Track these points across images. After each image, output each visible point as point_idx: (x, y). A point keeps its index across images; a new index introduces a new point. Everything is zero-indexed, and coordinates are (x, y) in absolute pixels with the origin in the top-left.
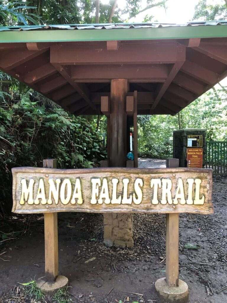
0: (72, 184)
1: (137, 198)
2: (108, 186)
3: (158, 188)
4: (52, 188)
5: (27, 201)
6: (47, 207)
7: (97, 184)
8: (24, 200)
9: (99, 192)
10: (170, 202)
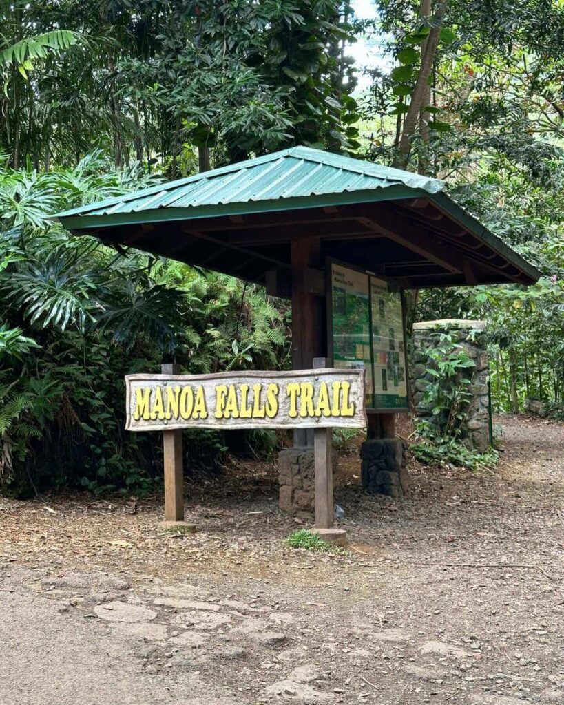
0: (193, 393)
1: (270, 409)
2: (236, 394)
3: (297, 396)
4: (170, 398)
5: (142, 416)
6: (165, 422)
7: (223, 392)
8: (139, 413)
9: (226, 403)
10: (311, 414)
